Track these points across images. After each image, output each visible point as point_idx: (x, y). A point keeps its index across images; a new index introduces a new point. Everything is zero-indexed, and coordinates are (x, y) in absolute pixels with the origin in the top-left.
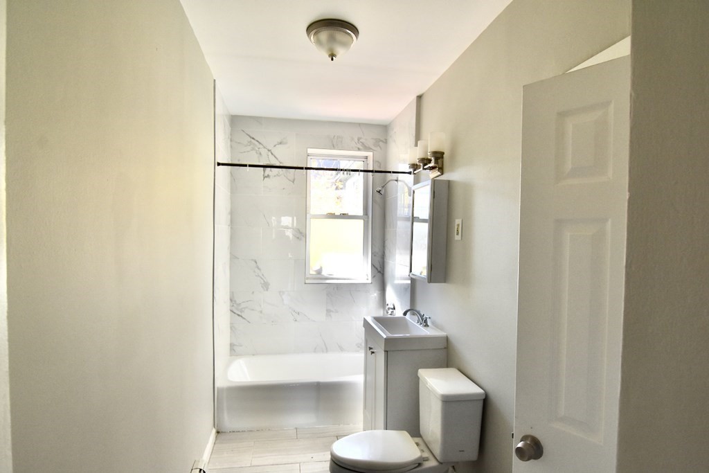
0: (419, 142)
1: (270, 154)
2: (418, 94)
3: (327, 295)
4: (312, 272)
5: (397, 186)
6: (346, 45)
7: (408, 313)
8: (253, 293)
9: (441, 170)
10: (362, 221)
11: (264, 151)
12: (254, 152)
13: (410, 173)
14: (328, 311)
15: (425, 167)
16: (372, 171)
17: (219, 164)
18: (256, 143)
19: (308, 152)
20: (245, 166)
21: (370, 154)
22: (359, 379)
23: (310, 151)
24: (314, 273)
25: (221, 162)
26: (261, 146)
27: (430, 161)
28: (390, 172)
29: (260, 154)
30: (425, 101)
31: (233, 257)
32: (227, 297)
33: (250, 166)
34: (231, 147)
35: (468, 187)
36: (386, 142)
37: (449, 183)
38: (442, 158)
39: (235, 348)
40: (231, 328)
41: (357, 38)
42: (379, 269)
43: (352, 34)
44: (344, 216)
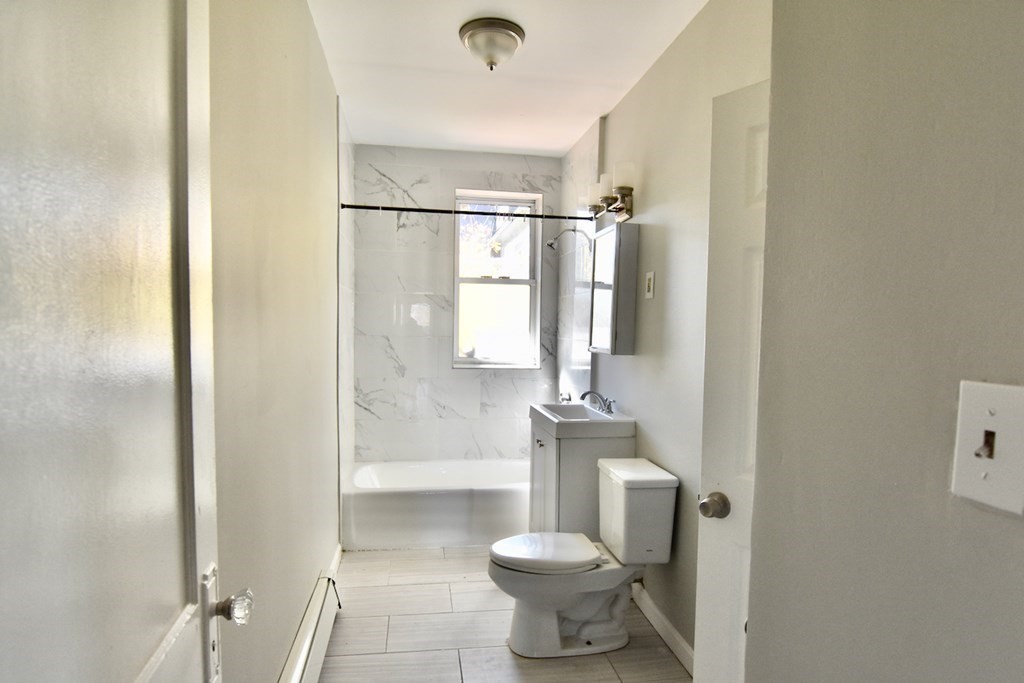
0: (602, 176)
1: (406, 196)
2: (602, 114)
3: (482, 383)
4: (461, 355)
5: (574, 238)
6: (509, 50)
7: (588, 397)
8: (384, 380)
9: (630, 212)
10: (528, 287)
11: (398, 193)
12: (385, 193)
13: (591, 219)
14: (483, 405)
15: (610, 208)
16: (541, 217)
17: (343, 206)
18: (387, 180)
19: (457, 194)
20: (377, 208)
21: (538, 197)
22: (524, 487)
23: (459, 192)
24: (464, 356)
25: (345, 203)
26: (394, 186)
27: (616, 200)
28: (565, 218)
29: (394, 196)
30: (611, 123)
31: (359, 332)
32: (352, 384)
33: (384, 208)
34: (355, 187)
35: (664, 231)
36: (560, 180)
37: (639, 228)
38: (631, 195)
39: (361, 451)
40: (356, 426)
41: (523, 41)
42: (550, 350)
43: (516, 36)
44: (505, 280)
